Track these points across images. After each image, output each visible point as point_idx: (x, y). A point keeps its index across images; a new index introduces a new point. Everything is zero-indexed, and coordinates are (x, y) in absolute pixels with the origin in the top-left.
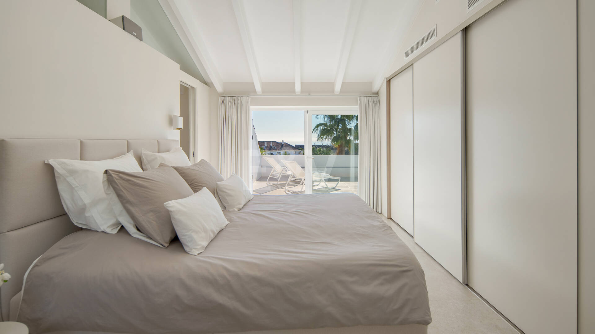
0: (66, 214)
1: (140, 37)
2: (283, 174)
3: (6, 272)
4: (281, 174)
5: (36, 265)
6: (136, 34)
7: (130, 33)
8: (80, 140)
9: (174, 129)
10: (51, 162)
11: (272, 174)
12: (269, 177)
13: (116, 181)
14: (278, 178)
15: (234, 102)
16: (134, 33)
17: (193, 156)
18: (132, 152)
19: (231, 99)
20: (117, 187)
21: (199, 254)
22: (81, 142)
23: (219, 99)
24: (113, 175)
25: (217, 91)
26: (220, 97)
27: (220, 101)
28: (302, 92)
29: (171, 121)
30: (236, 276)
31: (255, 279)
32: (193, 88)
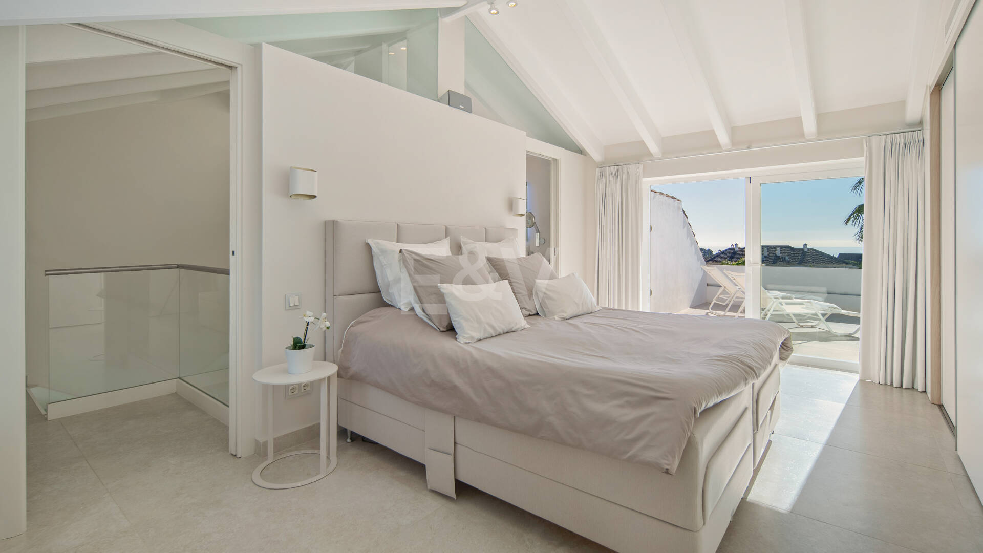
0: (380, 292)
1: (468, 109)
2: (737, 298)
3: (328, 321)
4: (734, 298)
5: (352, 326)
6: (463, 107)
7: (456, 108)
8: (396, 224)
9: (514, 215)
10: (370, 241)
11: (718, 297)
12: (713, 303)
13: (408, 260)
14: (727, 305)
15: (617, 174)
16: (461, 106)
17: (555, 255)
18: (449, 238)
19: (613, 169)
20: (408, 266)
21: (466, 343)
22: (398, 225)
23: (596, 172)
24: (406, 255)
25: (594, 161)
26: (597, 169)
27: (597, 174)
28: (735, 143)
29: (511, 205)
30: (475, 362)
31: (491, 370)
32: (555, 160)
